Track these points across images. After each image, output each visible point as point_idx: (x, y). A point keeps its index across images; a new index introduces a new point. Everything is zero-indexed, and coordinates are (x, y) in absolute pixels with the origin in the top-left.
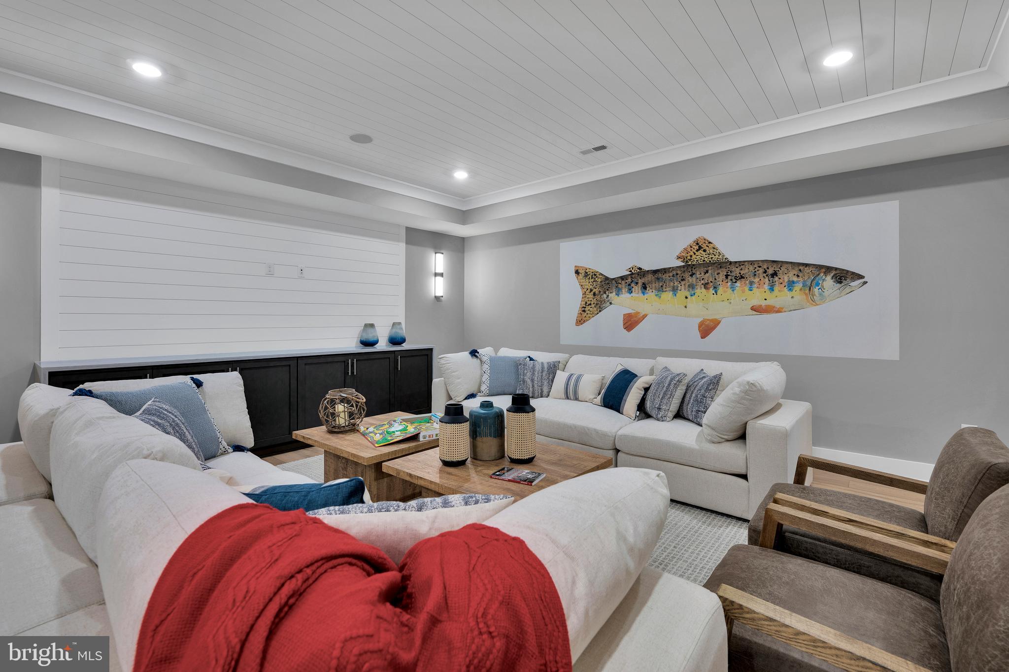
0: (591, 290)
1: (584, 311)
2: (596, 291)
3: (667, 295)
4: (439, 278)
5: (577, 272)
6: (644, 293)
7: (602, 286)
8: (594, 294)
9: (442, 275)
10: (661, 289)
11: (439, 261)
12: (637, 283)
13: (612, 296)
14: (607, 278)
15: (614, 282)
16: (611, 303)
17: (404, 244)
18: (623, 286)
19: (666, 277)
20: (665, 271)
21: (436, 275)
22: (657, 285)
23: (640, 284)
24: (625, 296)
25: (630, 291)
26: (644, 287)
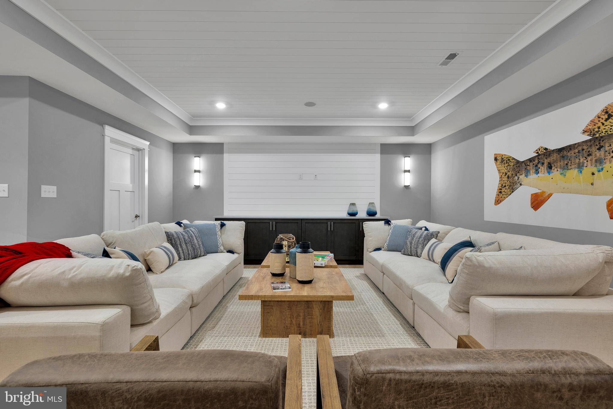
0: (506, 174)
1: (501, 192)
2: (509, 174)
3: (573, 173)
4: (407, 174)
5: (496, 159)
6: (549, 173)
7: (514, 169)
8: (508, 177)
9: (409, 171)
10: (566, 167)
11: (407, 163)
12: (543, 164)
13: (522, 177)
14: (518, 162)
15: (523, 164)
16: (521, 185)
17: (379, 155)
18: (531, 168)
19: (571, 154)
20: (570, 148)
21: (405, 171)
22: (562, 163)
23: (546, 164)
24: (533, 176)
25: (537, 172)
26: (550, 167)
